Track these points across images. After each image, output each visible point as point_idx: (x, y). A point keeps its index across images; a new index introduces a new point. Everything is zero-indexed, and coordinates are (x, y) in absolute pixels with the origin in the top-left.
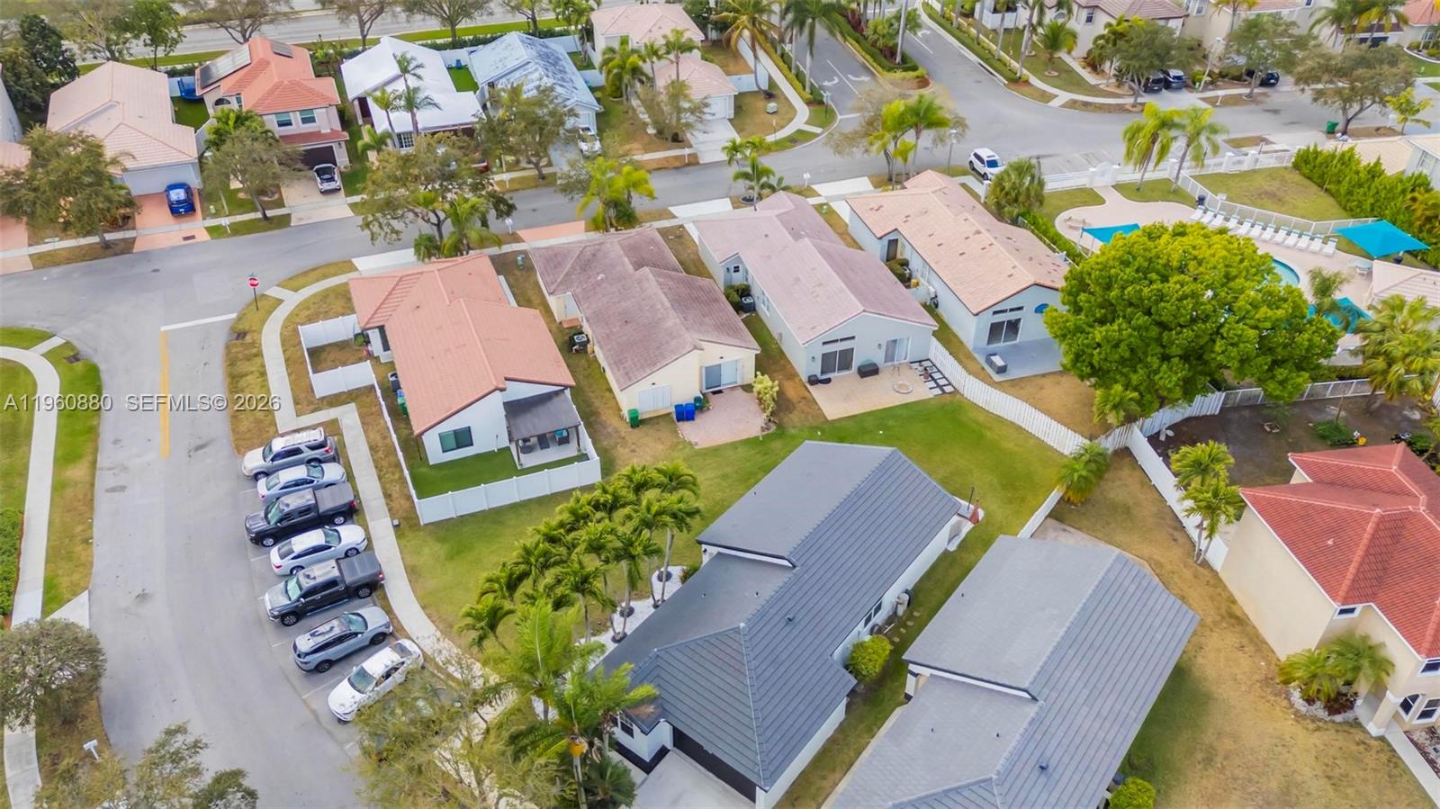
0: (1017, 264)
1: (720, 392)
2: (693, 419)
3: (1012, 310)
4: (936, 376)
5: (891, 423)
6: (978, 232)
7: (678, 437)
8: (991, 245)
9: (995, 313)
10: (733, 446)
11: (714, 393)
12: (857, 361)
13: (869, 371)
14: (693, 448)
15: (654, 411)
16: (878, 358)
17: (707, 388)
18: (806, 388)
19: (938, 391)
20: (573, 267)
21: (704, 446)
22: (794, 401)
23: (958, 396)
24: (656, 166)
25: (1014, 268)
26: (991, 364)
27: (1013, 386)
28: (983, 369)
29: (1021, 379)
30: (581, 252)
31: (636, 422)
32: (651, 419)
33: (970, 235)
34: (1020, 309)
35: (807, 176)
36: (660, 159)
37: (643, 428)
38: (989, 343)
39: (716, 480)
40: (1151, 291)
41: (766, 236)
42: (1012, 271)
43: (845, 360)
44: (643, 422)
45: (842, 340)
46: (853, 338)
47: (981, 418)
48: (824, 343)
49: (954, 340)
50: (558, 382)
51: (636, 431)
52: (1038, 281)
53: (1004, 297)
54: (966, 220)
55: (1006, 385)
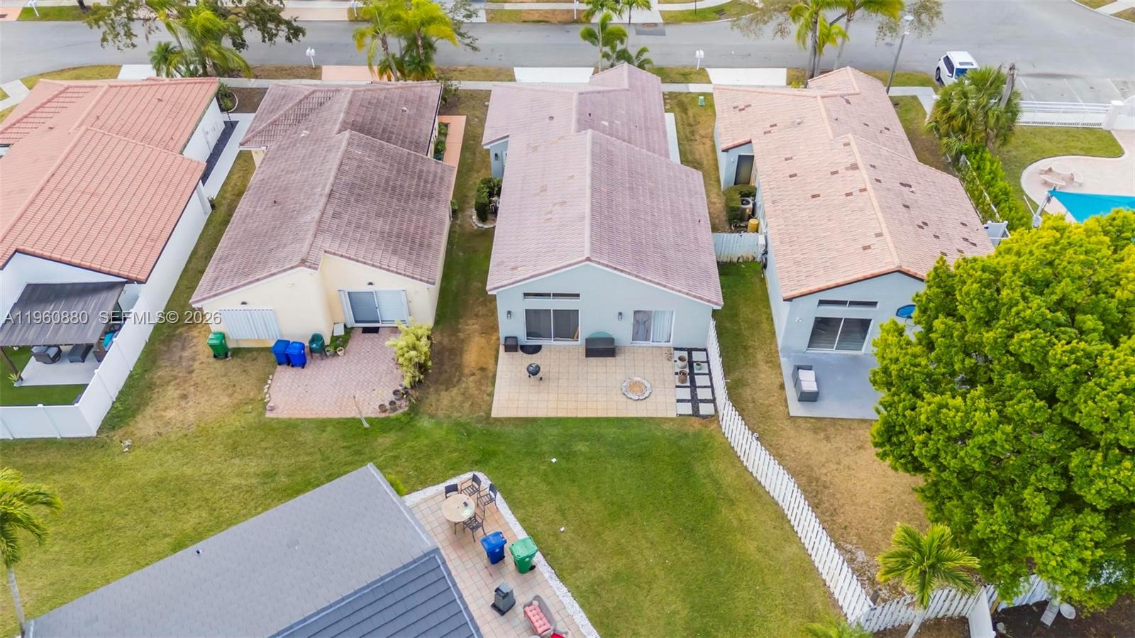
0: (885, 231)
1: (376, 330)
2: (303, 365)
3: (853, 303)
4: (700, 380)
5: (581, 447)
6: (854, 167)
7: (260, 390)
8: (862, 190)
9: (822, 302)
10: (322, 424)
11: (366, 330)
12: (586, 329)
13: (602, 348)
14: (262, 414)
15: (259, 340)
16: (622, 332)
17: (356, 322)
18: (498, 351)
19: (687, 409)
20: (286, 115)
21: (280, 416)
22: (466, 371)
23: (713, 427)
24: (536, 17)
25: (879, 235)
26: (797, 381)
27: (815, 431)
28: (782, 387)
29: (834, 421)
30: (306, 97)
31: (222, 351)
32: (250, 350)
33: (841, 169)
34: (874, 304)
35: (700, 54)
36: (546, 11)
37: (231, 362)
38: (811, 344)
39: (254, 481)
40: (1072, 352)
41: (552, 118)
42: (872, 240)
43: (565, 325)
44: (237, 352)
45: (555, 295)
46: (578, 295)
47: (729, 477)
48: (526, 295)
49: (765, 326)
50: (115, 271)
51: (218, 364)
52: (905, 268)
53: (840, 281)
54: (847, 144)
55: (803, 425)
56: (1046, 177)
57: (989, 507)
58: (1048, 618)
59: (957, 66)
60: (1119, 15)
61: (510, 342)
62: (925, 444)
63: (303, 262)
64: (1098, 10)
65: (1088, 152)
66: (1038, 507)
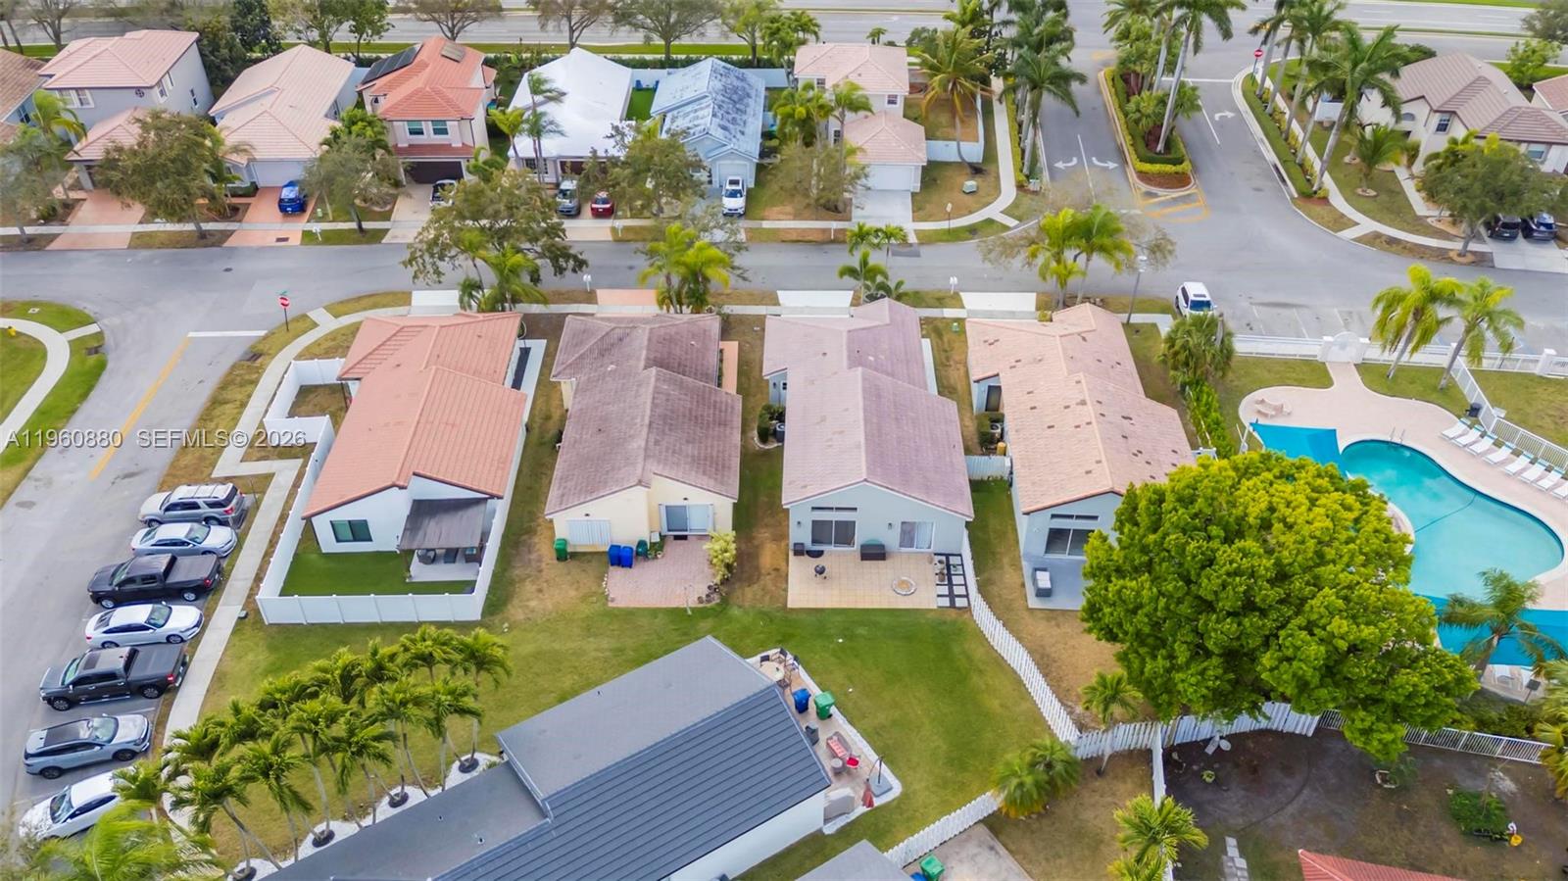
0: (1104, 459)
1: (684, 538)
2: (630, 566)
3: (1078, 517)
4: (956, 580)
5: (862, 631)
6: (1083, 403)
7: (600, 585)
8: (1089, 423)
9: (1053, 516)
10: (654, 612)
11: (677, 538)
12: (860, 538)
13: (874, 553)
14: (605, 604)
15: (593, 545)
16: (891, 539)
17: (669, 530)
18: (788, 555)
19: (946, 602)
20: (591, 350)
21: (620, 606)
22: (763, 571)
23: (966, 616)
24: (794, 238)
25: (1099, 462)
26: (1035, 580)
27: (1048, 620)
28: (1023, 585)
29: (1064, 612)
30: (607, 334)
31: (563, 555)
32: (584, 554)
33: (1072, 404)
34: (1095, 518)
35: (954, 280)
37: (571, 564)
38: (1048, 550)
39: (608, 654)
41: (825, 354)
42: (1093, 467)
43: (844, 533)
44: (574, 555)
45: (837, 509)
46: (855, 509)
47: (979, 654)
48: (814, 508)
49: (1011, 536)
50: (482, 489)
51: (561, 565)
52: (1117, 489)
53: (1066, 499)
54: (1078, 382)
55: (1040, 615)
56: (1260, 407)
57: (1154, 657)
58: (1210, 750)
59: (1191, 297)
60: (1358, 240)
61: (799, 548)
62: (1112, 614)
63: (640, 483)
64: (1339, 234)
65: (1301, 383)
66: (1182, 654)
